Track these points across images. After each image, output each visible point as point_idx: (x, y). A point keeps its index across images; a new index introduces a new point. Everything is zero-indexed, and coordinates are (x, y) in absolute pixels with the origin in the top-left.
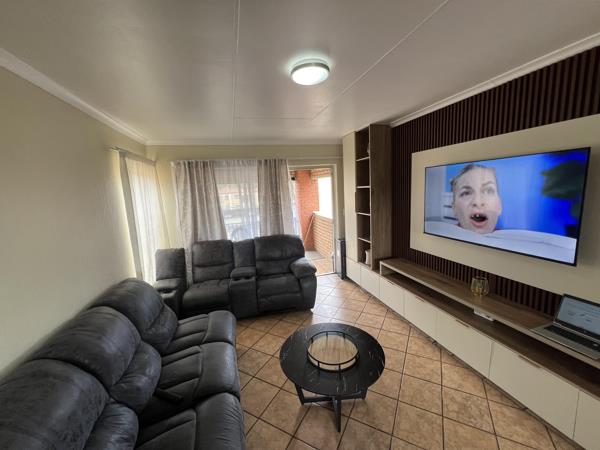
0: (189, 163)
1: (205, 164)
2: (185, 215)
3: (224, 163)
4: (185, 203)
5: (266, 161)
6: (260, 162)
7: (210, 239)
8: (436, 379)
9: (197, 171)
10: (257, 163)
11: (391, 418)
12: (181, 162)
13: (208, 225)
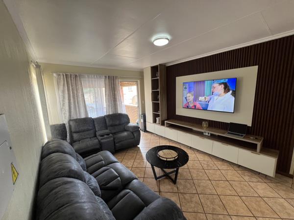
0: (66, 75)
1: (76, 76)
2: (64, 104)
3: (87, 76)
4: (64, 97)
5: (109, 77)
6: (106, 77)
7: (78, 118)
8: (196, 159)
9: (71, 80)
10: (104, 77)
11: (189, 175)
12: (61, 74)
13: (77, 110)
